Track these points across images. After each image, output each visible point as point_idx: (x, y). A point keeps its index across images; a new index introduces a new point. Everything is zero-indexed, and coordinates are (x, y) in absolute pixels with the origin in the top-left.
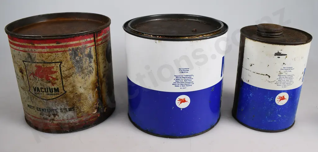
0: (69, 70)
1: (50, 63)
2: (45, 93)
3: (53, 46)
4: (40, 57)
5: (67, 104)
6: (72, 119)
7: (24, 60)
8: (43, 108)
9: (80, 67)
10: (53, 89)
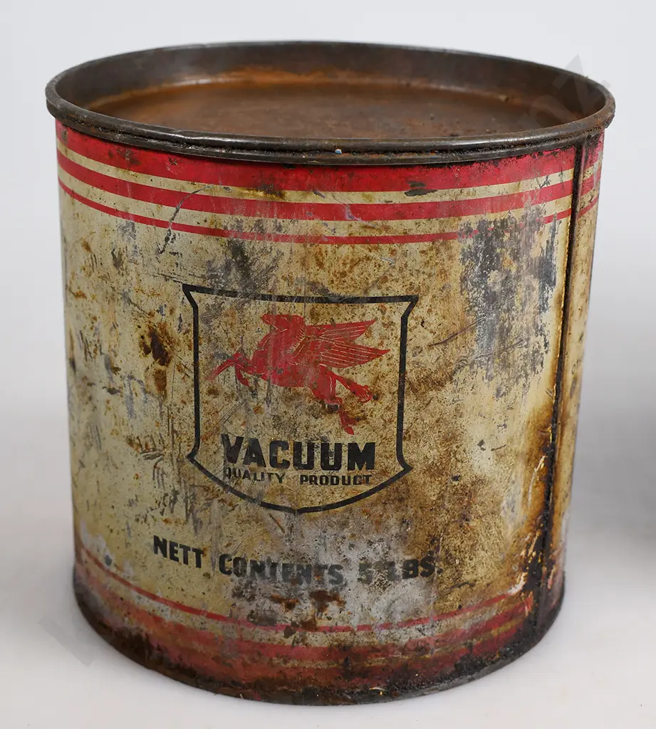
0: (445, 342)
1: (353, 301)
2: (291, 472)
3: (387, 205)
4: (304, 263)
5: (402, 538)
6: (409, 623)
7: (192, 281)
8: (262, 558)
9: (497, 326)
10: (345, 448)
